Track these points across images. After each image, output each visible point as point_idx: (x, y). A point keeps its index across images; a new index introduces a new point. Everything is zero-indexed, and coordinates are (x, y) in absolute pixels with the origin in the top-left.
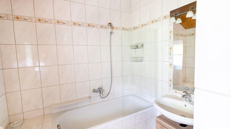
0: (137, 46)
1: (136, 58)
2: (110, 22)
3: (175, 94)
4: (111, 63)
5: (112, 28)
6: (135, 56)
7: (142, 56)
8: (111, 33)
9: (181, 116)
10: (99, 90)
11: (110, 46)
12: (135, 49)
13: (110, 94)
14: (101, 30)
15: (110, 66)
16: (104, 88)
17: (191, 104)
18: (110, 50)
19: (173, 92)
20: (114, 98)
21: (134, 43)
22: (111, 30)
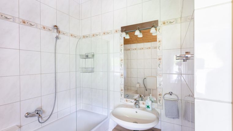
0: (87, 56)
1: (85, 68)
2: (56, 25)
3: (126, 102)
4: (55, 74)
5: (59, 32)
6: (84, 66)
7: (93, 67)
8: (57, 38)
9: (134, 123)
10: (37, 113)
11: (55, 53)
12: (85, 58)
13: (52, 115)
14: (43, 32)
15: (54, 78)
16: (44, 109)
17: (140, 110)
18: (54, 58)
19: (124, 101)
20: (58, 119)
21: (84, 53)
22: (57, 34)
